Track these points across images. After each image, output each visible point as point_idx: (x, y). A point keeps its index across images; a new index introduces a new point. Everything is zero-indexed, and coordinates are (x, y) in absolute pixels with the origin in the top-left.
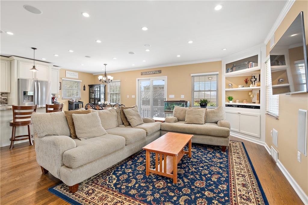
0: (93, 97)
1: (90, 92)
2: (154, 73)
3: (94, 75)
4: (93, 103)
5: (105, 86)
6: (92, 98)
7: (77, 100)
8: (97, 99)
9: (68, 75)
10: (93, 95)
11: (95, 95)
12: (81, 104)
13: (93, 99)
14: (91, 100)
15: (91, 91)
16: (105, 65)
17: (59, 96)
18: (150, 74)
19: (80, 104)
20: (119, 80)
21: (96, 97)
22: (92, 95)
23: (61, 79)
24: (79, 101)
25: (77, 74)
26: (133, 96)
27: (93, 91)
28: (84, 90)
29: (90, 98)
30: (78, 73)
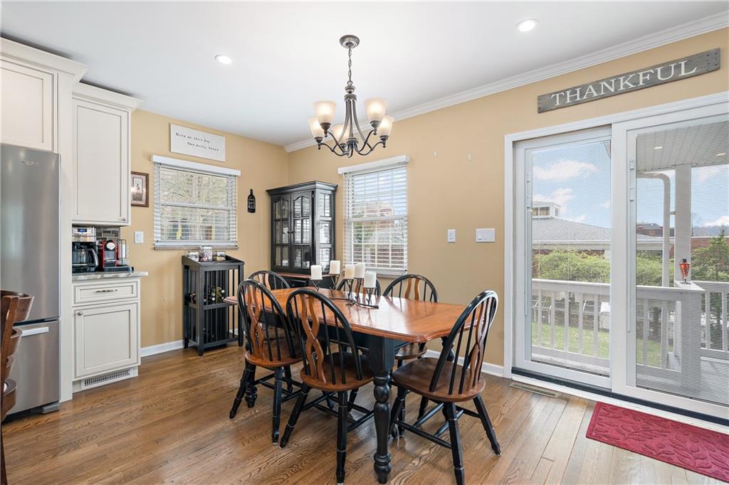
0: (285, 240)
1: (273, 221)
2: (653, 83)
3: (289, 149)
4: (285, 262)
5: (334, 192)
6: (282, 245)
7: (219, 254)
8: (301, 247)
9: (178, 145)
10: (286, 230)
11: (293, 232)
12: (236, 271)
13: (286, 250)
14: (278, 250)
15: (278, 217)
16: (349, 41)
17: (140, 237)
18: (609, 95)
19: (231, 271)
20: (403, 158)
21: (298, 239)
22: (282, 233)
23: (150, 158)
24: (228, 258)
25: (220, 143)
26: (485, 234)
27: (285, 217)
28: (252, 210)
29: (274, 245)
30: (224, 138)
